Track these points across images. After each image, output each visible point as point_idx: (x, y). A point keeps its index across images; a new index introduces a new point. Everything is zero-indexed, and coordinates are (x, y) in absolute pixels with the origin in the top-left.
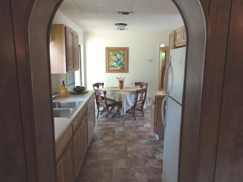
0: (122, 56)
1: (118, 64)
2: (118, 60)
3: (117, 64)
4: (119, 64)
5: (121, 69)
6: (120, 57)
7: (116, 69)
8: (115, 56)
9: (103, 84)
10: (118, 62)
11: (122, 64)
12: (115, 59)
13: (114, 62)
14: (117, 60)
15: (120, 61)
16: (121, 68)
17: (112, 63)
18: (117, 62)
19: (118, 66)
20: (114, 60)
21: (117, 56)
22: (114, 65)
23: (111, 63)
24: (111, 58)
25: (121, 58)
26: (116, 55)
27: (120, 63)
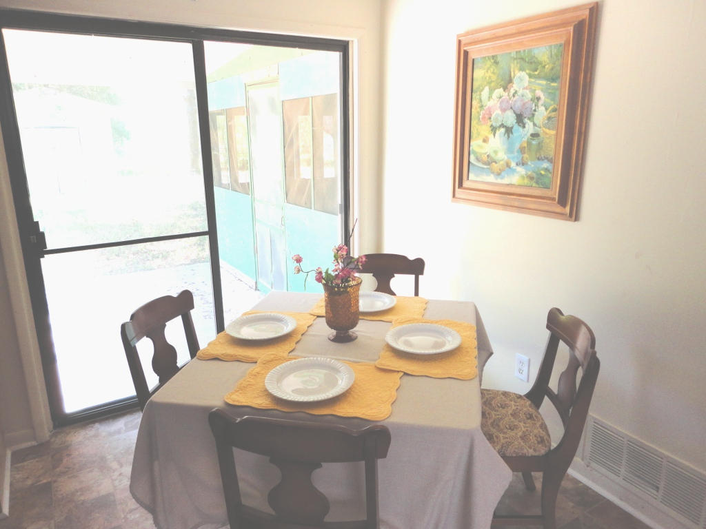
0: (544, 82)
1: (517, 146)
2: (520, 119)
3: (509, 150)
4: (522, 150)
5: (526, 181)
6: (533, 91)
7: (499, 181)
8: (501, 90)
9: (416, 267)
10: (518, 131)
11: (540, 146)
12: (504, 110)
13: (494, 130)
14: (510, 119)
15: (526, 120)
16: (531, 178)
17: (485, 141)
18: (509, 130)
19: (513, 165)
20: (493, 116)
21: (512, 91)
22: (496, 152)
23: (480, 142)
24: (482, 107)
25: (538, 99)
26: (507, 82)
27: (529, 144)
